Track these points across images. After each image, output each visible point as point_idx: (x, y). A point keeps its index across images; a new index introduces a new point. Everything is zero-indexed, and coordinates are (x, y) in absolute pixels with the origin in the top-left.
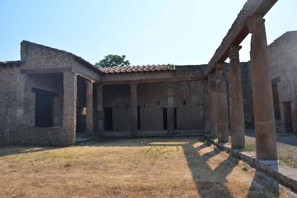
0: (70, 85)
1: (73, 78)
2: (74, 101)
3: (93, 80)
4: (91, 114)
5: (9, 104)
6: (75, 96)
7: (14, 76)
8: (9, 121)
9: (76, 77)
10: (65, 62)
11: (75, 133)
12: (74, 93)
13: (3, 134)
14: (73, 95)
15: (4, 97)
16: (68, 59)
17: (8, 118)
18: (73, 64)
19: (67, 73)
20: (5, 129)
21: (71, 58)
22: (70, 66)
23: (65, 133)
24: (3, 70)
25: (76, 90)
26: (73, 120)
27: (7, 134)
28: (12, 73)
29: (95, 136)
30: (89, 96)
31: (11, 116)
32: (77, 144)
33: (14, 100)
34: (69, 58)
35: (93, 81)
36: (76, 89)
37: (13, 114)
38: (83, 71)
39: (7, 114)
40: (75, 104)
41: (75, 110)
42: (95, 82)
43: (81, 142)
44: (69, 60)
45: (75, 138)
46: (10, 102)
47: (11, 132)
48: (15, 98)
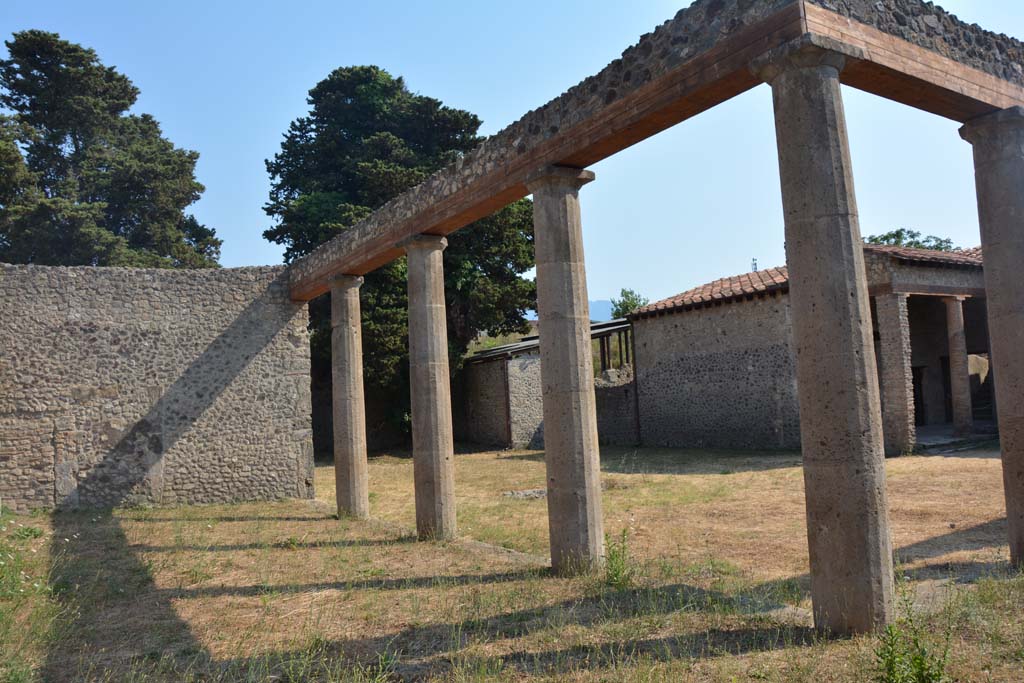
0: (893, 324)
1: (897, 308)
2: (905, 357)
3: (963, 293)
4: (962, 379)
5: (777, 371)
6: (905, 346)
7: (781, 313)
8: (780, 404)
9: (905, 304)
10: (876, 273)
11: (911, 427)
12: (901, 340)
13: (772, 429)
14: (901, 344)
15: (767, 356)
16: (881, 266)
17: (777, 397)
18: (895, 274)
19: (883, 296)
20: (775, 419)
21: (888, 264)
22: (887, 281)
23: (890, 426)
24: (760, 304)
25: (906, 332)
26: (906, 398)
27: (779, 429)
28: (776, 307)
29: (984, 432)
30: (955, 335)
31: (783, 394)
32: (920, 450)
33: (786, 362)
34: (884, 264)
35: (961, 298)
36: (908, 330)
37: (787, 390)
38: (926, 283)
39: (775, 389)
40: (908, 364)
41: (909, 375)
42: (970, 296)
43: (933, 447)
44: (884, 267)
45: (914, 438)
46: (779, 366)
47: (785, 426)
48: (787, 357)
